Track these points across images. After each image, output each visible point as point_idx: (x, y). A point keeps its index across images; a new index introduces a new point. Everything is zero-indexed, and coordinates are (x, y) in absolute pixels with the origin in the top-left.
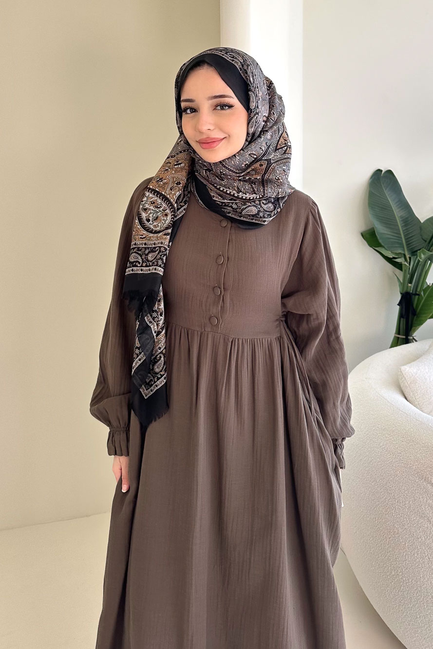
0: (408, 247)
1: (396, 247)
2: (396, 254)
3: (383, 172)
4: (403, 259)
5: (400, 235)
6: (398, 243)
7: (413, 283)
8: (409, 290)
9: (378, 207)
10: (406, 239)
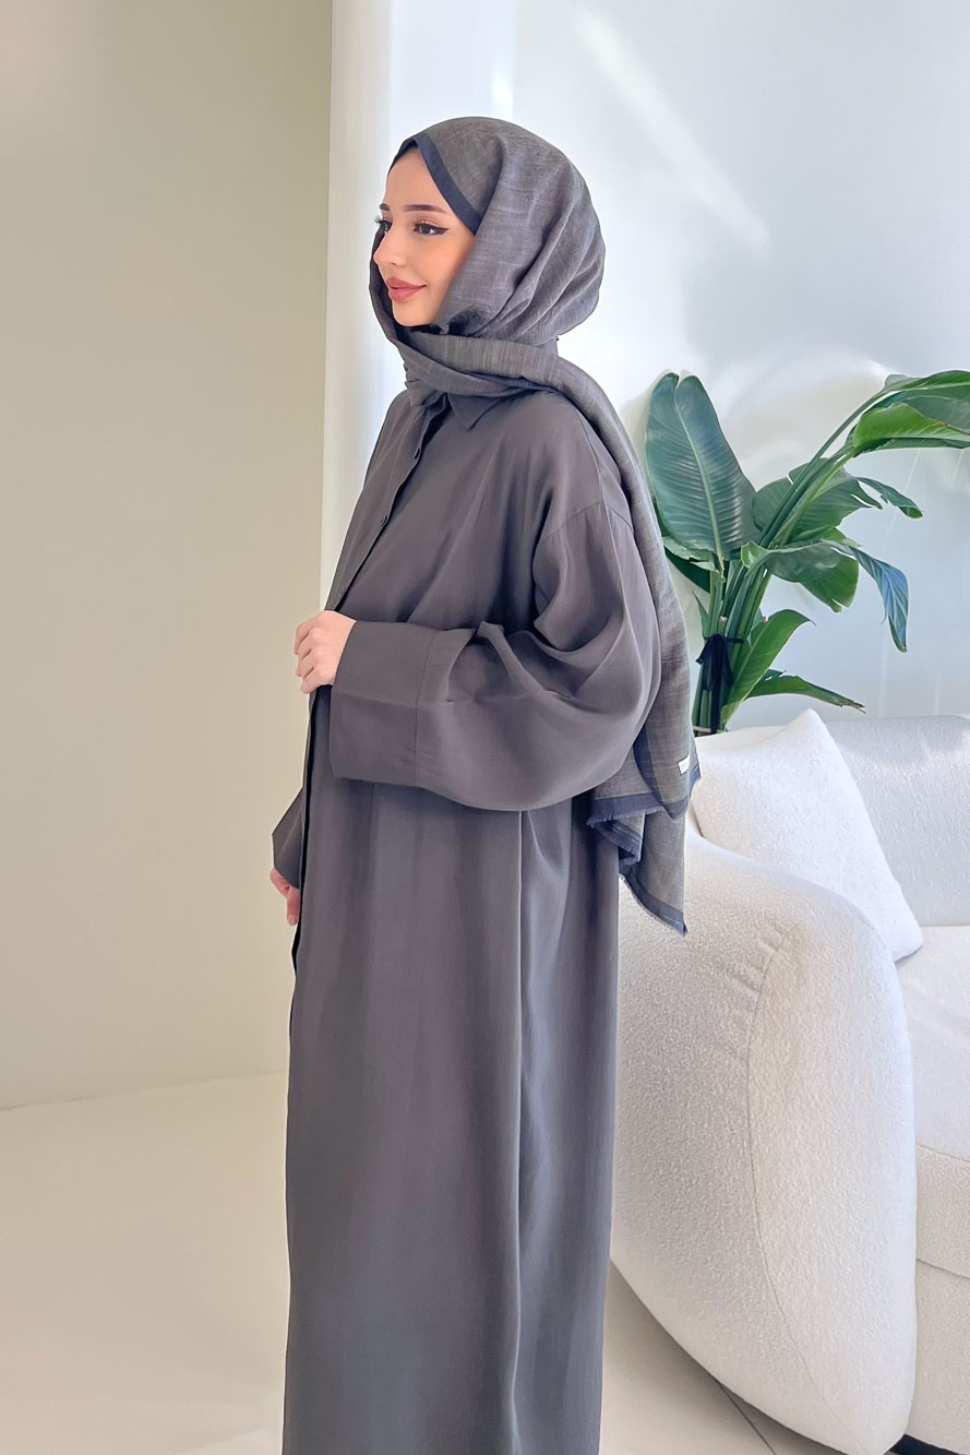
0: (722, 541)
1: (697, 537)
2: (697, 552)
3: (680, 380)
4: (713, 565)
5: (708, 512)
6: (703, 529)
7: (731, 616)
8: (721, 631)
10: (719, 523)
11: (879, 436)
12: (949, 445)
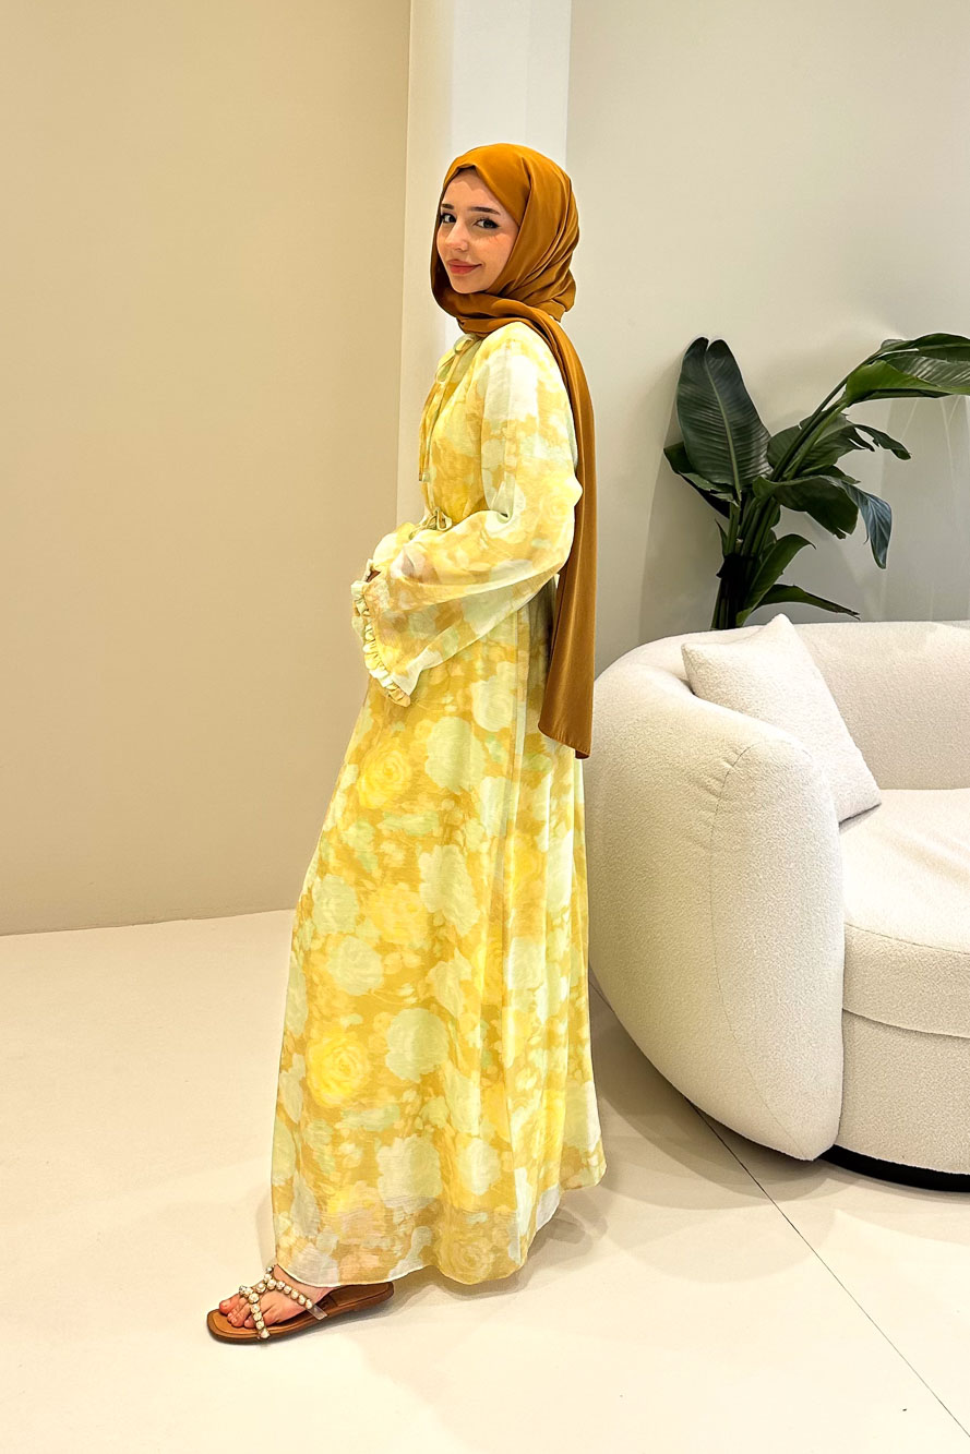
0: (740, 477)
1: (719, 473)
2: (718, 485)
3: (709, 344)
4: (731, 495)
5: (729, 452)
6: (724, 467)
7: (748, 535)
8: (737, 550)
9: (695, 403)
10: (738, 462)
11: (867, 388)
12: (925, 395)
